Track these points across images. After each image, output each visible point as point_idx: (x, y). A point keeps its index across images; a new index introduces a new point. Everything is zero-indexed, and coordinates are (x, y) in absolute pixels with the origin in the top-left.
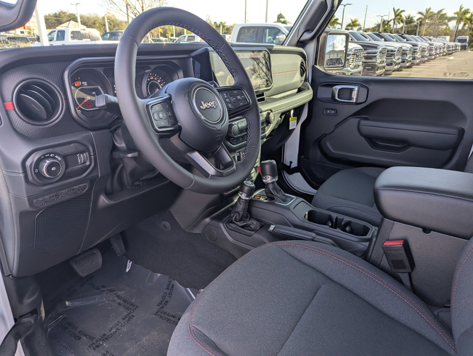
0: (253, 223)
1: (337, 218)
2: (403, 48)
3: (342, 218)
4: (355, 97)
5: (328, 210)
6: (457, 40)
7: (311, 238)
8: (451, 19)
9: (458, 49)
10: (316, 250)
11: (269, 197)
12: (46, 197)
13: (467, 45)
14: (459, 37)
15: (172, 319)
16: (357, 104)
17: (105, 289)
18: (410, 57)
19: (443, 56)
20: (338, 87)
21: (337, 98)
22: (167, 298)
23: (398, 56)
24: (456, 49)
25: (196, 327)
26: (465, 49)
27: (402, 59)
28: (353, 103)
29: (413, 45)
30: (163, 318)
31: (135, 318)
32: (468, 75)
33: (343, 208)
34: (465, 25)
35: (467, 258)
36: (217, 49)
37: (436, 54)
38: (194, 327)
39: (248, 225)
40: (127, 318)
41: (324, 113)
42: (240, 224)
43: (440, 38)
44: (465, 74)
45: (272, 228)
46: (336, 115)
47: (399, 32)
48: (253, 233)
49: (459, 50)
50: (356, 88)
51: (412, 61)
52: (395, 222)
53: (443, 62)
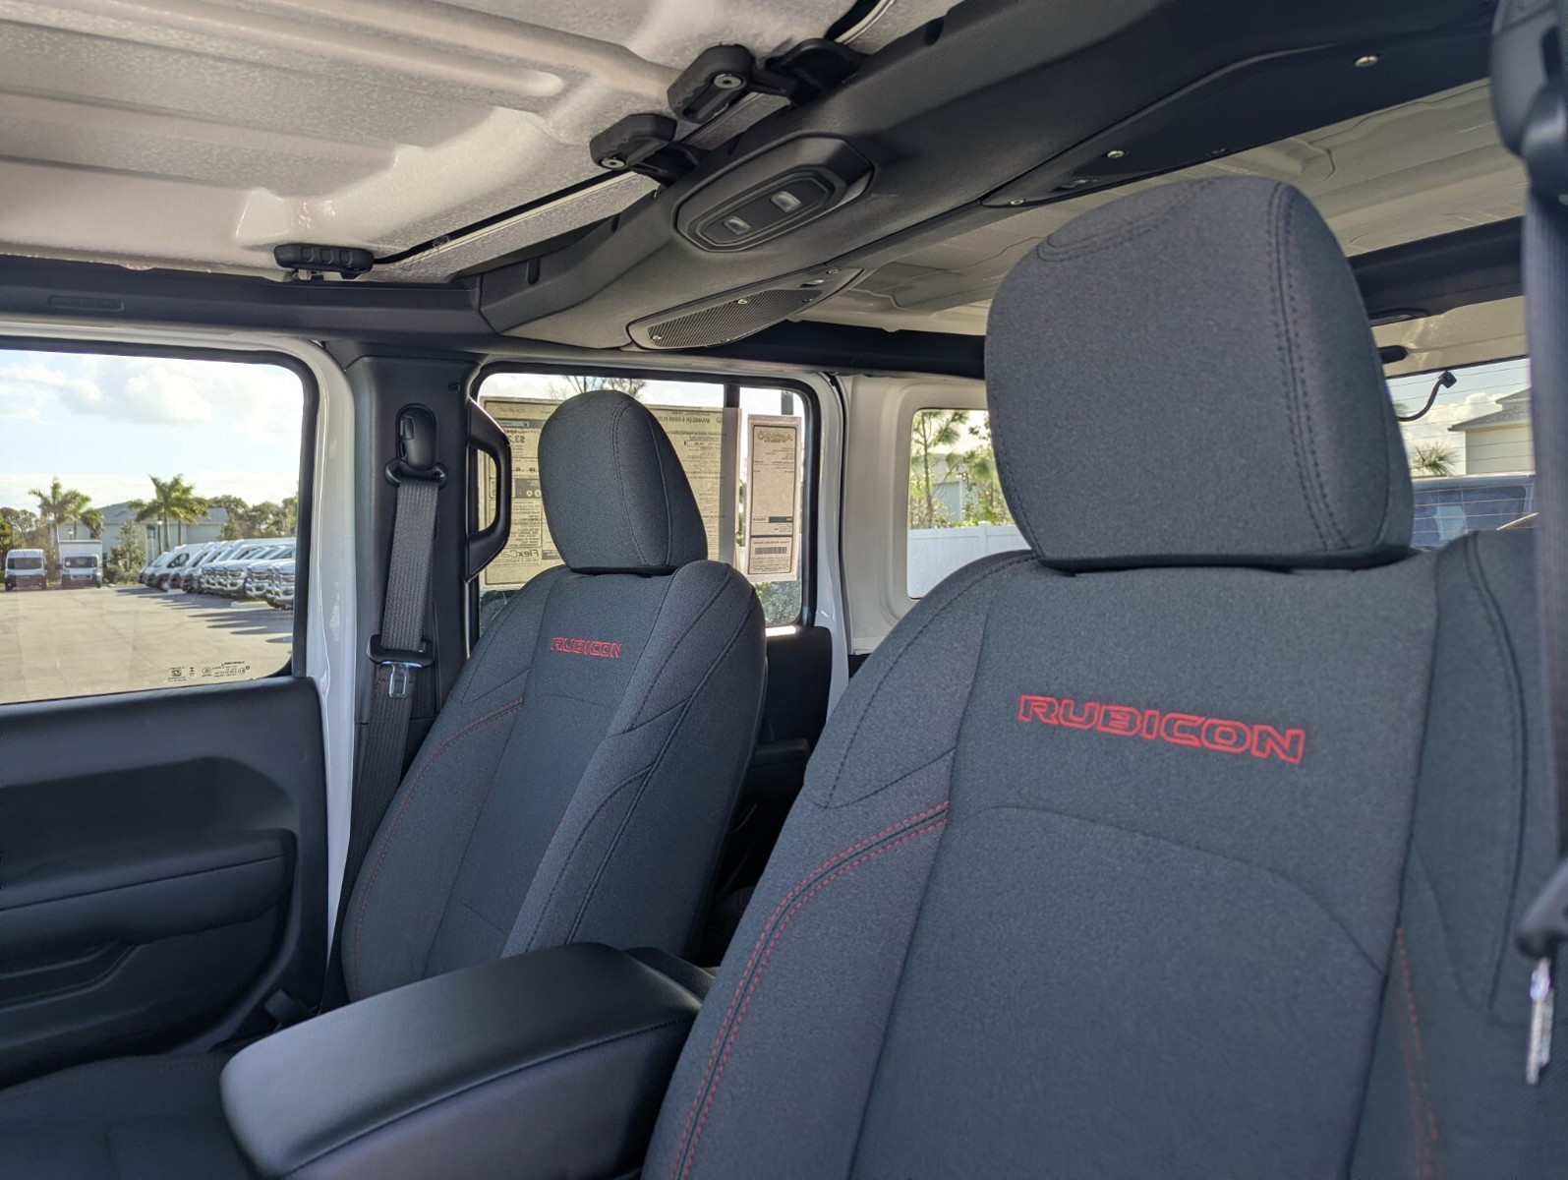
32: (248, 668)
44: (239, 666)
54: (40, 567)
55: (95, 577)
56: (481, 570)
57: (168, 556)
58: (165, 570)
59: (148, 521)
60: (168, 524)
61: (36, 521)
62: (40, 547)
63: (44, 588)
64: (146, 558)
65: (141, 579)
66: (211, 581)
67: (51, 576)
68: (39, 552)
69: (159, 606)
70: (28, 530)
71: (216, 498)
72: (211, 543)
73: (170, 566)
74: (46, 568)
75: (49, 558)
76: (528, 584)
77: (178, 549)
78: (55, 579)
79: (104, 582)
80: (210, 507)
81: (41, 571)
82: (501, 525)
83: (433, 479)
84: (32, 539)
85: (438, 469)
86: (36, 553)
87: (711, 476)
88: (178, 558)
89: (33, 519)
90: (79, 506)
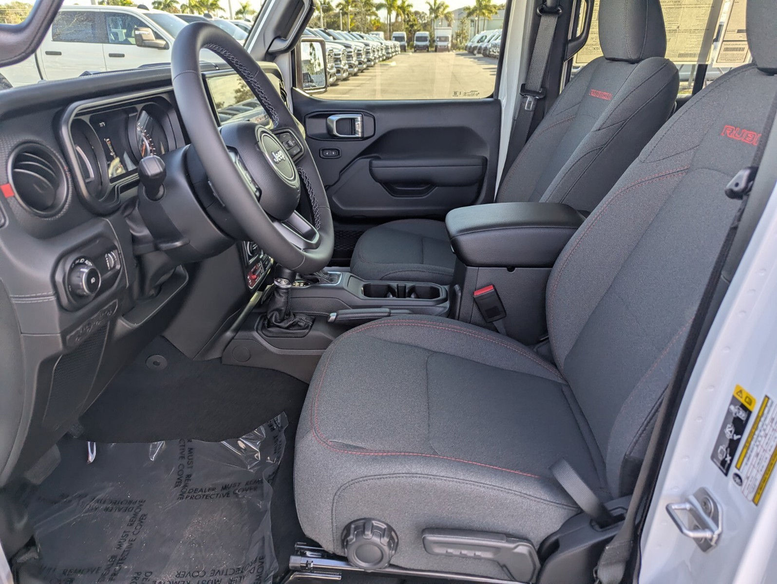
0: (301, 319)
1: (398, 285)
2: (334, 50)
3: (404, 285)
4: (360, 130)
5: (381, 280)
6: (394, 37)
7: (387, 314)
8: (379, 7)
9: (398, 51)
10: (404, 324)
11: (308, 280)
12: (79, 329)
13: (406, 44)
14: (394, 33)
15: (212, 492)
16: (363, 138)
17: (69, 498)
18: (345, 64)
19: (383, 60)
20: (335, 118)
21: (335, 133)
22: (187, 471)
23: (330, 63)
24: (396, 51)
25: (334, 440)
26: (405, 51)
27: (336, 68)
28: (358, 138)
29: (345, 46)
30: (197, 497)
31: (149, 516)
32: (479, 93)
33: (398, 273)
34: (397, 15)
35: (557, 283)
36: (249, 77)
37: (375, 59)
38: (331, 441)
39: (295, 323)
40: (135, 522)
41: (322, 156)
42: (285, 324)
43: (373, 34)
44: (476, 93)
45: (333, 316)
46: (338, 156)
47: (318, 25)
48: (307, 331)
49: (400, 52)
50: (359, 118)
51: (349, 70)
52: (480, 268)
53: (385, 70)
54: (427, 41)
55: (448, 47)
56: (575, 53)
57: (478, 37)
58: (476, 44)
59: (471, 17)
60: (480, 19)
61: (427, 17)
62: (428, 31)
63: (428, 51)
64: (469, 38)
65: (466, 48)
66: (495, 51)
67: (431, 46)
68: (427, 33)
69: (472, 62)
70: (424, 22)
71: (502, 5)
72: (497, 30)
73: (478, 42)
74: (430, 41)
75: (431, 36)
76: (589, 64)
77: (482, 33)
78: (432, 47)
79: (451, 49)
80: (499, 9)
81: (427, 43)
82: (584, 35)
83: (557, 12)
84: (425, 27)
85: (559, 8)
86: (425, 34)
87: (706, 6)
88: (482, 38)
89: (426, 16)
90: (444, 9)
